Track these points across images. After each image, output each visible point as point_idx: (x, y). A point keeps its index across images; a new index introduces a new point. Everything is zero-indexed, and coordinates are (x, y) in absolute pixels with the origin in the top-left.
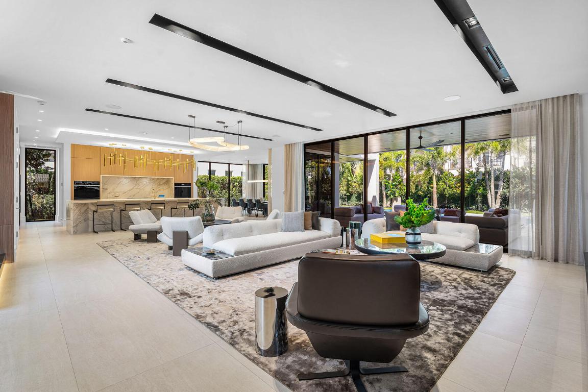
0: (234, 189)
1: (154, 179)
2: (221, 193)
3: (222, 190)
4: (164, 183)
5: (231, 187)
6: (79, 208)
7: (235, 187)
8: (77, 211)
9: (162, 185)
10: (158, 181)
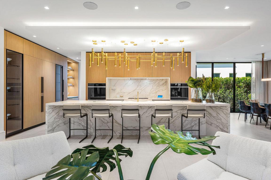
0: (239, 89)
1: (154, 80)
2: (225, 93)
3: (226, 90)
4: (163, 84)
5: (236, 87)
6: (56, 111)
7: (239, 87)
8: (53, 113)
9: (161, 85)
10: (157, 82)
